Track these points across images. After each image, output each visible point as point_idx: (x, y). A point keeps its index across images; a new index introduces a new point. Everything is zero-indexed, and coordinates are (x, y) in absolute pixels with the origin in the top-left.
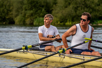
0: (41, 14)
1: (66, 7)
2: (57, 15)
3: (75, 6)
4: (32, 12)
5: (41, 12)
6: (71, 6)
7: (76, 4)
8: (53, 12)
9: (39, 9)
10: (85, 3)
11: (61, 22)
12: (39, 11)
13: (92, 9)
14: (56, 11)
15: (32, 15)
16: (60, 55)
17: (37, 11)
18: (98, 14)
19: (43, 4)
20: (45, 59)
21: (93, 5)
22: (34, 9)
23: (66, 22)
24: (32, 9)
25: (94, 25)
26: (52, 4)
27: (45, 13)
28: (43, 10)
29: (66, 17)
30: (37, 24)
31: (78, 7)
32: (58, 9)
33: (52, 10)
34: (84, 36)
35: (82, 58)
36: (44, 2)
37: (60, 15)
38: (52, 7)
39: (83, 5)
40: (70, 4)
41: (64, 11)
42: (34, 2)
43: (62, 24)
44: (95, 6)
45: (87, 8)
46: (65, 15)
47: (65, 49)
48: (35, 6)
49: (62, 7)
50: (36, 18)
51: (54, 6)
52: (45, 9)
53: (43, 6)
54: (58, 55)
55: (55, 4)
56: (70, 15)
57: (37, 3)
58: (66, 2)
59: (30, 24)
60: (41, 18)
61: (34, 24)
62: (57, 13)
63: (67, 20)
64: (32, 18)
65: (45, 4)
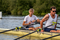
0: (27, 8)
1: (41, 4)
2: (36, 9)
3: (47, 4)
4: (21, 7)
5: (26, 7)
6: (44, 4)
7: (47, 2)
8: (34, 7)
9: (26, 6)
10: (53, 2)
11: (38, 13)
12: (25, 7)
13: (57, 5)
14: (36, 7)
15: (21, 9)
16: (38, 33)
19: (27, 3)
20: (29, 35)
21: (57, 3)
22: (22, 6)
23: (41, 13)
24: (21, 6)
26: (33, 3)
27: (29, 8)
28: (28, 6)
29: (41, 10)
30: (24, 14)
31: (48, 4)
32: (37, 5)
33: (33, 6)
36: (28, 1)
37: (38, 9)
38: (33, 4)
39: (51, 3)
40: (43, 2)
41: (40, 6)
42: (22, 1)
43: (39, 14)
44: (59, 3)
45: (54, 4)
46: (41, 9)
47: (41, 29)
48: (23, 4)
49: (39, 4)
50: (24, 11)
51: (34, 3)
52: (29, 6)
53: (27, 4)
54: (36, 32)
55: (35, 2)
56: (44, 9)
57: (24, 2)
58: (41, 1)
59: (20, 14)
60: (27, 11)
61: (23, 14)
62: (36, 8)
63: (42, 12)
64: (21, 11)
65: (29, 3)
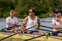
0: (8, 10)
1: (23, 6)
2: (18, 10)
3: (29, 5)
4: (2, 8)
6: (26, 5)
8: (16, 9)
11: (20, 15)
12: (6, 8)
13: (39, 7)
14: (17, 8)
15: (2, 10)
17: (5, 8)
18: (42, 10)
19: (9, 4)
21: (39, 5)
22: (3, 7)
23: (24, 15)
24: (2, 7)
25: (40, 16)
26: (14, 4)
27: (10, 9)
28: (9, 7)
29: (23, 11)
31: (30, 6)
32: (18, 7)
33: (15, 7)
34: (33, 22)
35: (33, 36)
36: (10, 3)
37: (20, 10)
40: (25, 4)
41: (22, 8)
42: (3, 2)
43: (21, 16)
44: (41, 5)
45: (36, 6)
48: (4, 5)
49: (21, 6)
50: (5, 12)
51: (16, 5)
52: (10, 7)
53: (9, 5)
55: (17, 4)
56: (26, 10)
57: (5, 3)
58: (23, 2)
59: (1, 16)
60: (8, 13)
61: (4, 16)
62: (18, 9)
63: (24, 13)
64: (2, 12)
